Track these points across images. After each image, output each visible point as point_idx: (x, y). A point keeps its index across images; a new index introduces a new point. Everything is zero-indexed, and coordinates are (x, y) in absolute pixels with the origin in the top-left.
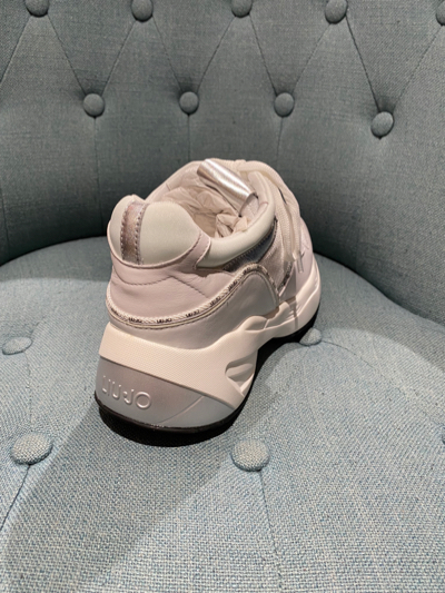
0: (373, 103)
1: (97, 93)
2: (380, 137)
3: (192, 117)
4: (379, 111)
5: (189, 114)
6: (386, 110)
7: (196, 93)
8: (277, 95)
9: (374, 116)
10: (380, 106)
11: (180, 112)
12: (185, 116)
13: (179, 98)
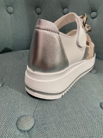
0: (91, 10)
1: (11, 6)
2: (93, 18)
3: (39, 15)
4: (92, 12)
5: (38, 14)
6: (94, 11)
7: (41, 8)
8: (63, 9)
9: (91, 13)
10: (93, 10)
11: (36, 14)
12: (37, 15)
13: (35, 10)
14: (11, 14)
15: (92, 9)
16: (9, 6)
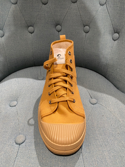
6: (117, 33)
7: (61, 26)
9: (113, 34)
12: (57, 32)
13: (56, 27)
14: (32, 33)
15: (114, 30)
16: (31, 26)
